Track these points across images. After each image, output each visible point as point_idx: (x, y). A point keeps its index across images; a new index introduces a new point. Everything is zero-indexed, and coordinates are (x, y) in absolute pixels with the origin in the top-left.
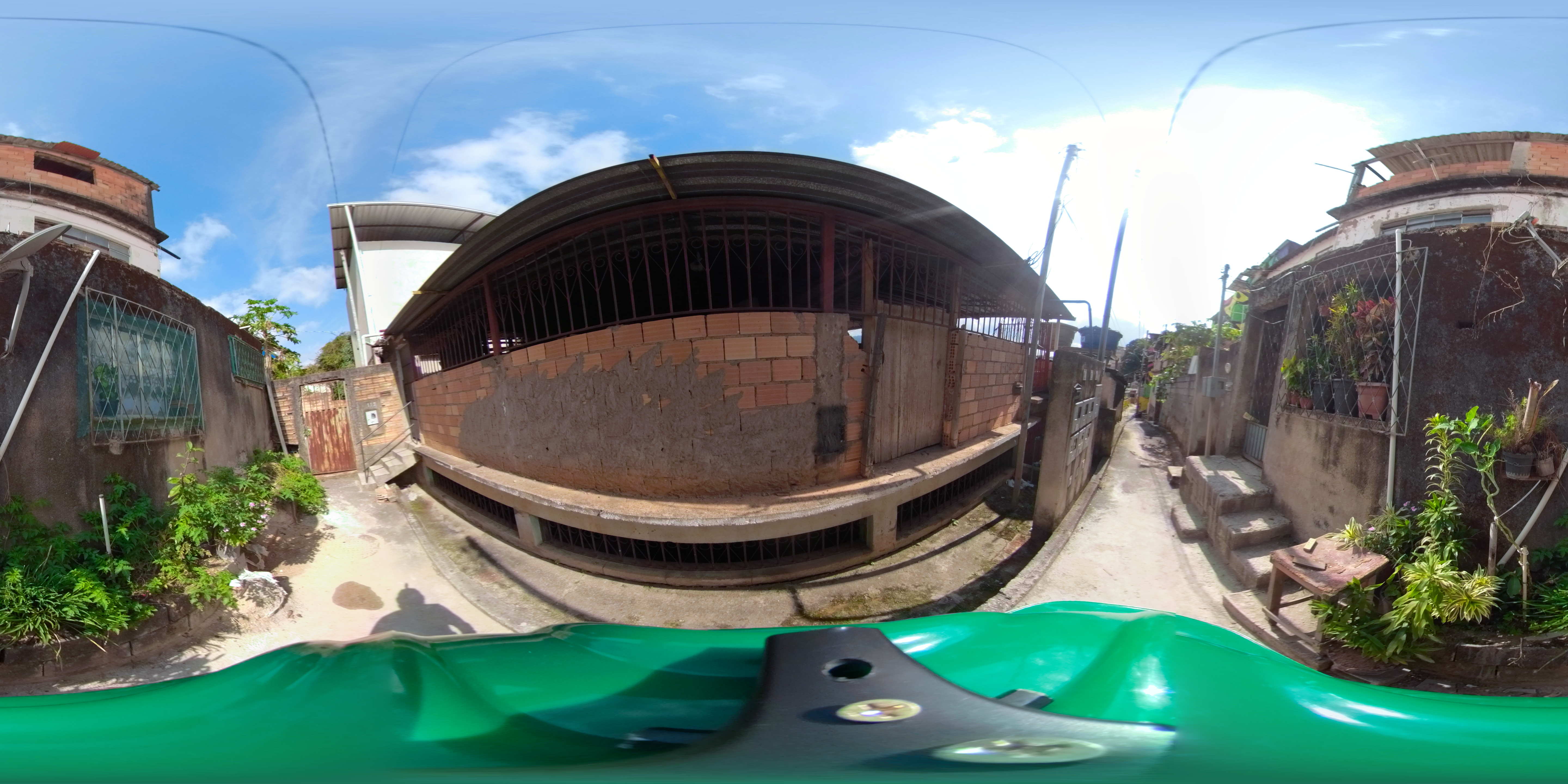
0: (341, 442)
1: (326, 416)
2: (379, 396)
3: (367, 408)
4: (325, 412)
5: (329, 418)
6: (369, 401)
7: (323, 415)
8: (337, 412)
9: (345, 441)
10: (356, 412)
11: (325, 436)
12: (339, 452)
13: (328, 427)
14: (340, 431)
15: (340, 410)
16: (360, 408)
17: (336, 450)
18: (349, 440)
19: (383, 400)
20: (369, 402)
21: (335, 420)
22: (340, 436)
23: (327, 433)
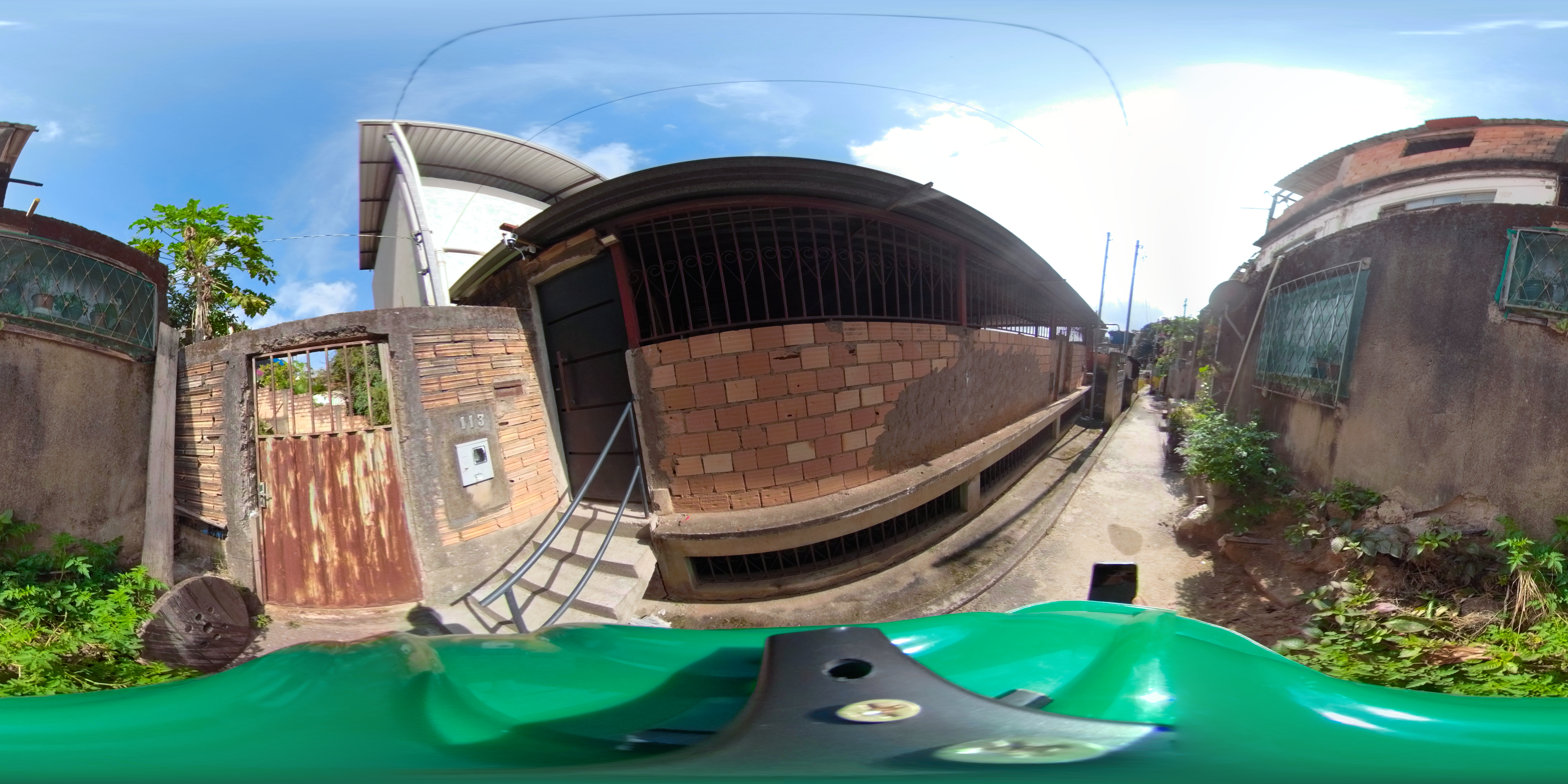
0: (369, 537)
1: (321, 456)
2: (491, 395)
3: (458, 432)
4: (320, 442)
5: (333, 462)
6: (464, 410)
7: (314, 451)
8: (361, 445)
9: (384, 534)
10: (423, 446)
11: (316, 518)
12: (361, 562)
13: (327, 493)
14: (366, 506)
15: (369, 439)
16: (438, 432)
17: (352, 560)
18: (400, 532)
19: (501, 408)
20: (464, 413)
21: (352, 470)
22: (368, 522)
23: (323, 509)
